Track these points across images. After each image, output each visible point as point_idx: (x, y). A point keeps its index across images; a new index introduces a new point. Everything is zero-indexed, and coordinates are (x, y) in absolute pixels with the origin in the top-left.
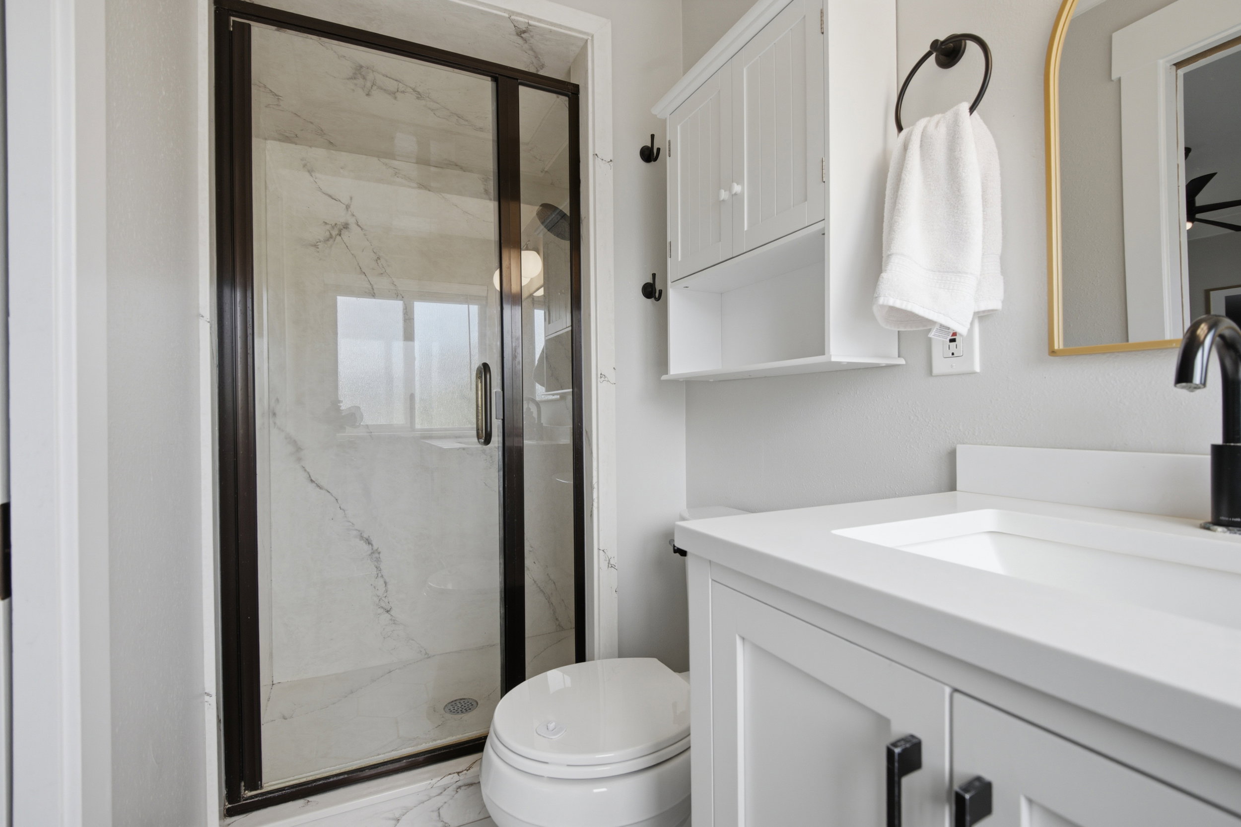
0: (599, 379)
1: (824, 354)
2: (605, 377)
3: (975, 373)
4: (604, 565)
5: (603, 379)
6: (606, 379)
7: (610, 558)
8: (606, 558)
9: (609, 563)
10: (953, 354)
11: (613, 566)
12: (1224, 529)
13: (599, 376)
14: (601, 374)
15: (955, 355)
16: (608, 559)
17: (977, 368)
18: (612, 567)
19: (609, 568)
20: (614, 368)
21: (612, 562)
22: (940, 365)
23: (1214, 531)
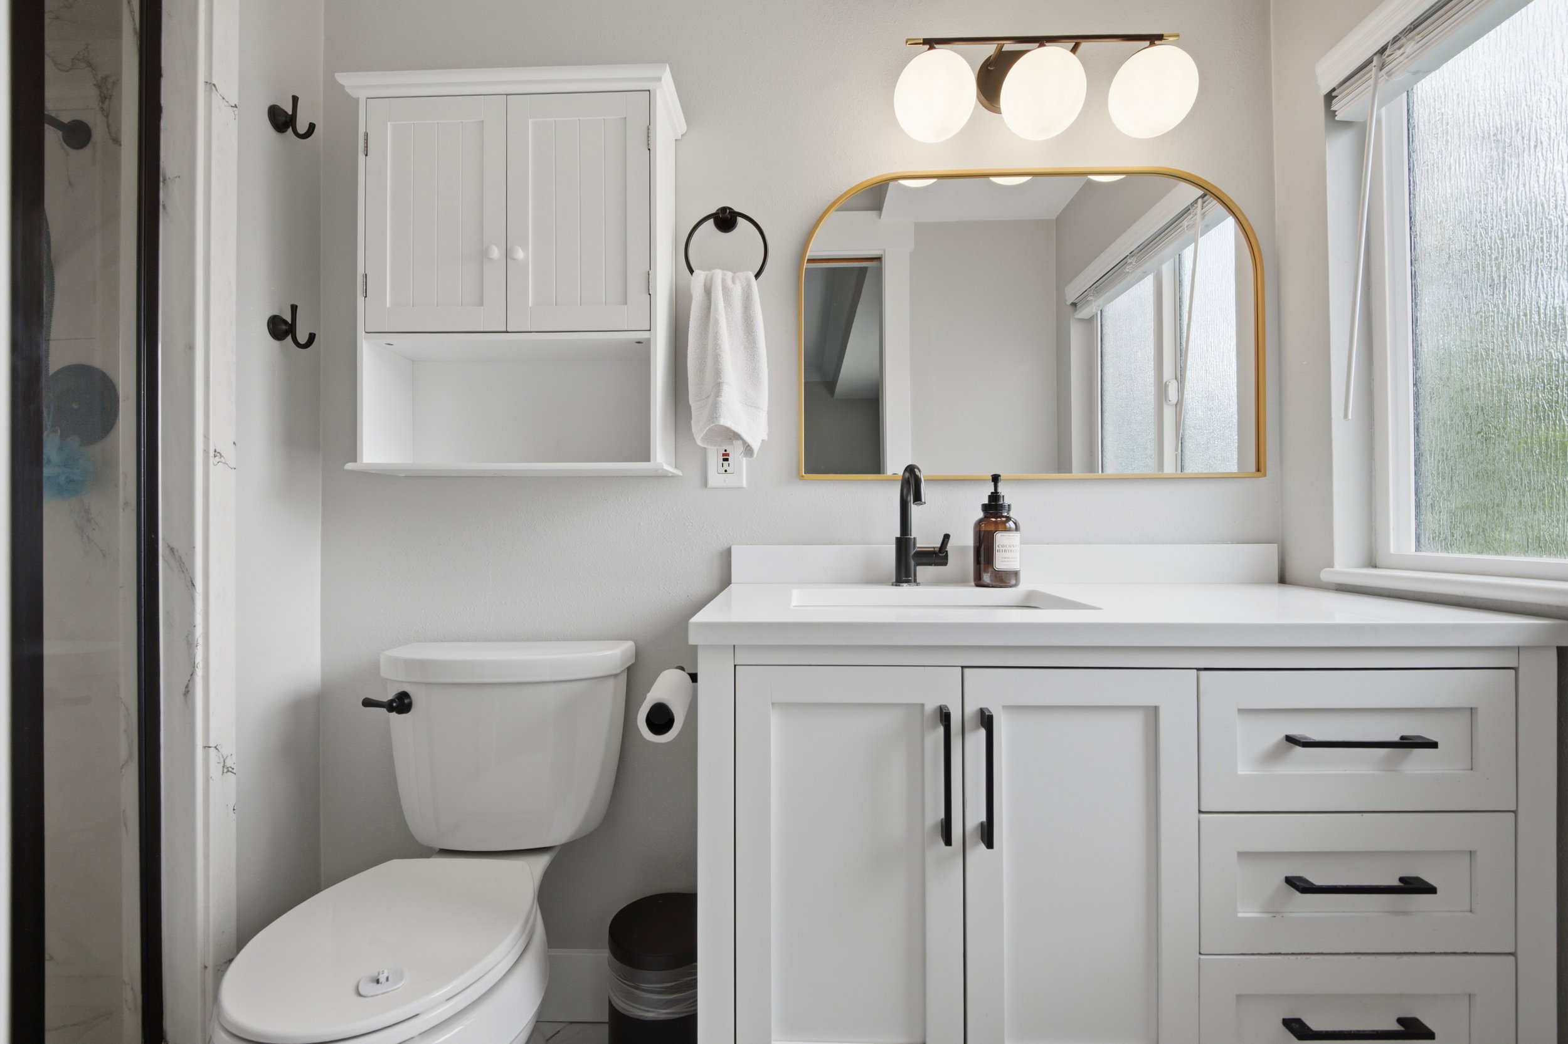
0: (211, 460)
1: (650, 461)
2: (221, 456)
3: (744, 488)
4: (215, 770)
5: (217, 459)
6: (222, 459)
7: (225, 757)
8: (220, 758)
9: (223, 767)
10: (726, 471)
11: (230, 769)
12: (906, 584)
13: (212, 453)
14: (215, 451)
15: (728, 472)
16: (222, 760)
17: (745, 485)
18: (228, 771)
19: (225, 774)
20: (234, 443)
21: (229, 763)
22: (716, 478)
23: (903, 586)
